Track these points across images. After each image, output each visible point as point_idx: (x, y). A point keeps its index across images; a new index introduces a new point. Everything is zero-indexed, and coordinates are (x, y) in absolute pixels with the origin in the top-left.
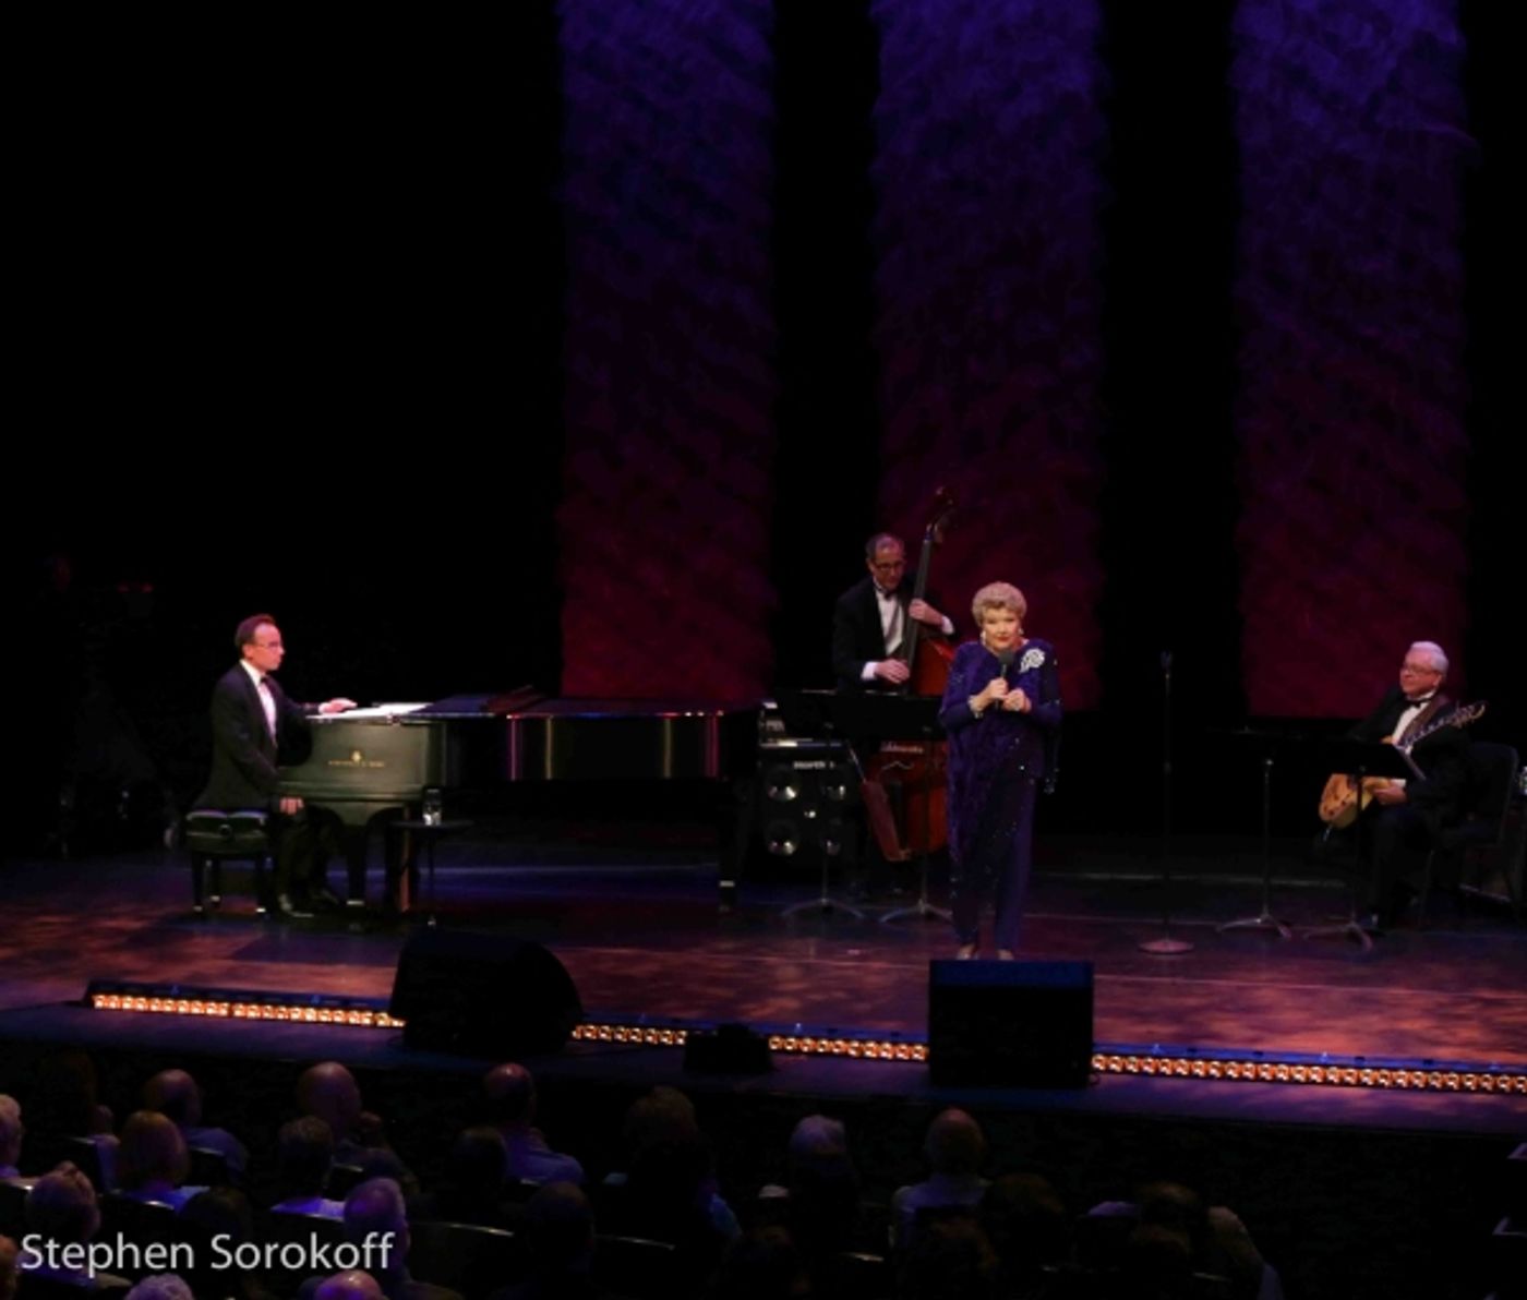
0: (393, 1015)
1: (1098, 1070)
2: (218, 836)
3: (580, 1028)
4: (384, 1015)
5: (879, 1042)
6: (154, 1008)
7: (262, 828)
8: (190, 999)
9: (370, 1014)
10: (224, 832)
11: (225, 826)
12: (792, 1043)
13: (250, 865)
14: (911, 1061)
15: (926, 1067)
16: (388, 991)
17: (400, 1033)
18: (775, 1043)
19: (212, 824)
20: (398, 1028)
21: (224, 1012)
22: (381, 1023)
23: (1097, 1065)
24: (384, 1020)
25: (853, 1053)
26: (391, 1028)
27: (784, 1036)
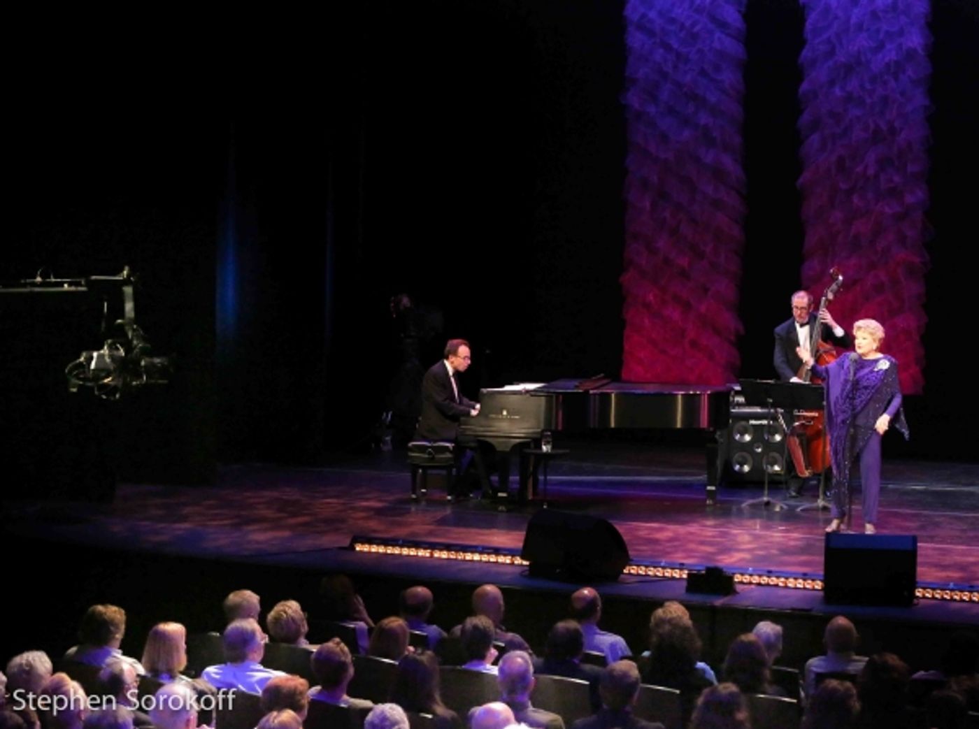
0: (523, 558)
1: (918, 597)
2: (426, 456)
3: (628, 568)
4: (518, 558)
5: (796, 579)
6: (389, 552)
7: (451, 452)
8: (409, 547)
9: (510, 557)
10: (430, 453)
11: (430, 450)
12: (746, 579)
13: (444, 472)
14: (814, 589)
15: (822, 593)
16: (520, 545)
17: (527, 568)
18: (737, 578)
19: (422, 449)
20: (526, 566)
21: (428, 555)
22: (516, 562)
23: (918, 594)
24: (518, 561)
25: (781, 584)
26: (521, 565)
27: (742, 574)
